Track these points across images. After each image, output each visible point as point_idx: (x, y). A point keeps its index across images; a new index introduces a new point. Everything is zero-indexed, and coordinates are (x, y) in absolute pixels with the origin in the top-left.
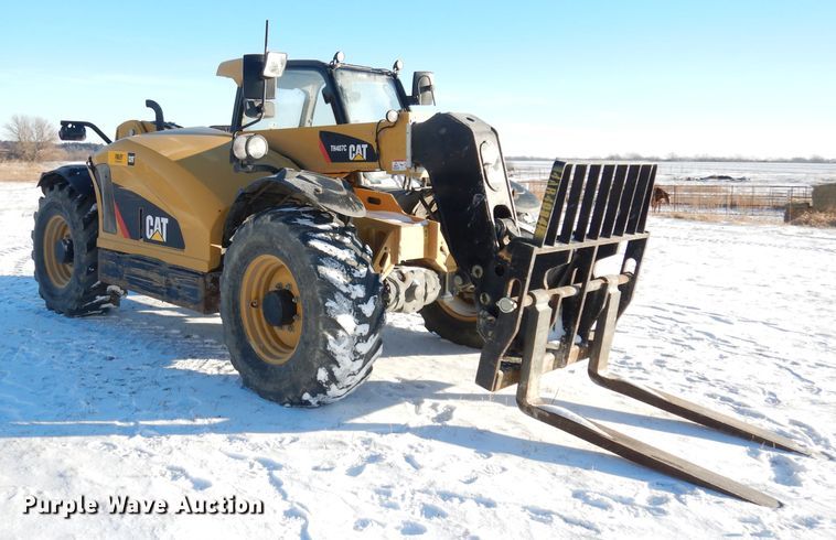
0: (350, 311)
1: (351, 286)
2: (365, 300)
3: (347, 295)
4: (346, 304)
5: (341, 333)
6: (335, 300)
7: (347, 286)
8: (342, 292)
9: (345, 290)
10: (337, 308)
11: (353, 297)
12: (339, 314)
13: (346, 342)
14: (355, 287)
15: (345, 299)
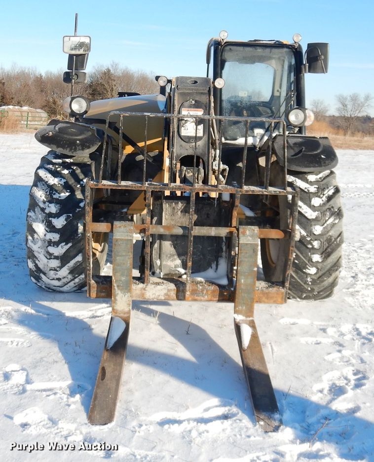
0: (43, 221)
1: (47, 203)
2: (57, 215)
3: (43, 210)
4: (41, 216)
5: (36, 236)
6: (35, 212)
7: (44, 202)
8: (40, 207)
9: (42, 205)
10: (34, 217)
11: (47, 211)
12: (35, 222)
13: (40, 243)
14: (50, 205)
15: (41, 212)
